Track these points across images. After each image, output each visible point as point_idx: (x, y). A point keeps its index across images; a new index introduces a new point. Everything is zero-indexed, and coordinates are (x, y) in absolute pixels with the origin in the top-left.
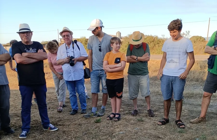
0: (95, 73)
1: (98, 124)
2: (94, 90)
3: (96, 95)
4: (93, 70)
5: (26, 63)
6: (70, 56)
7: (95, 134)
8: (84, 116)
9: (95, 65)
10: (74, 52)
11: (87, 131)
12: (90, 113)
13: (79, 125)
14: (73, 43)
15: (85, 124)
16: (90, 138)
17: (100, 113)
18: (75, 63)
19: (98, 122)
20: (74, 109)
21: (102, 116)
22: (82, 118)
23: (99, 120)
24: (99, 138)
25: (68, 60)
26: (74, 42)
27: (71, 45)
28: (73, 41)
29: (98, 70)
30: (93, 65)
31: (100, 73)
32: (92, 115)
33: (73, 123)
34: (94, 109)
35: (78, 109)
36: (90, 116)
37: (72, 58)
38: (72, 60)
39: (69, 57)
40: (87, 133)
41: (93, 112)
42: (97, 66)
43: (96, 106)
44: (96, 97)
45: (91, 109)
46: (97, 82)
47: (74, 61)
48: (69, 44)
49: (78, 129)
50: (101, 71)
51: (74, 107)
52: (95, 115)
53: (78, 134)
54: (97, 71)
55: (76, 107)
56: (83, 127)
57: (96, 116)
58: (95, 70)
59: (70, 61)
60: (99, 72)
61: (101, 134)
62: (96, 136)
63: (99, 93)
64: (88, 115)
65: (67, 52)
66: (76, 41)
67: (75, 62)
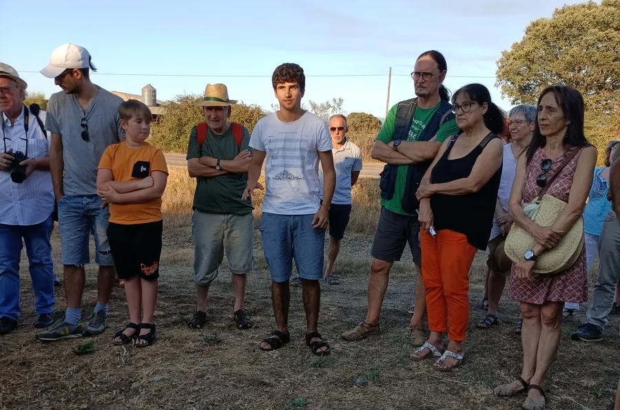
0: (73, 204)
1: (87, 360)
2: (72, 257)
3: (79, 272)
4: (64, 195)
6: (14, 152)
7: (74, 390)
8: (37, 337)
9: (72, 180)
10: (27, 140)
11: (48, 381)
12: (60, 327)
13: (24, 364)
14: (26, 115)
15: (42, 360)
16: (60, 401)
17: (89, 325)
19: (87, 353)
20: (4, 317)
21: (97, 333)
22: (32, 342)
23: (88, 348)
24: (89, 400)
25: (5, 160)
26: (29, 110)
27: (20, 120)
28: (28, 107)
29: (82, 196)
30: (64, 180)
31: (88, 204)
32: (65, 331)
33: (4, 359)
34: (71, 315)
36: (60, 336)
37: (19, 156)
38: (20, 164)
39: (10, 153)
40: (50, 386)
41: (67, 324)
42: (76, 185)
43: (79, 304)
44: (77, 278)
45: (62, 314)
46: (77, 233)
47: (25, 166)
48: (13, 115)
49: (19, 376)
50: (90, 200)
51: (6, 309)
52: (75, 332)
53: (20, 394)
54: (79, 200)
56: (37, 371)
57: (80, 335)
58: (71, 194)
59: (11, 165)
60: (85, 202)
61: (94, 386)
62: (76, 394)
64: (51, 333)
65: (4, 139)
66: (35, 109)
67: (28, 170)
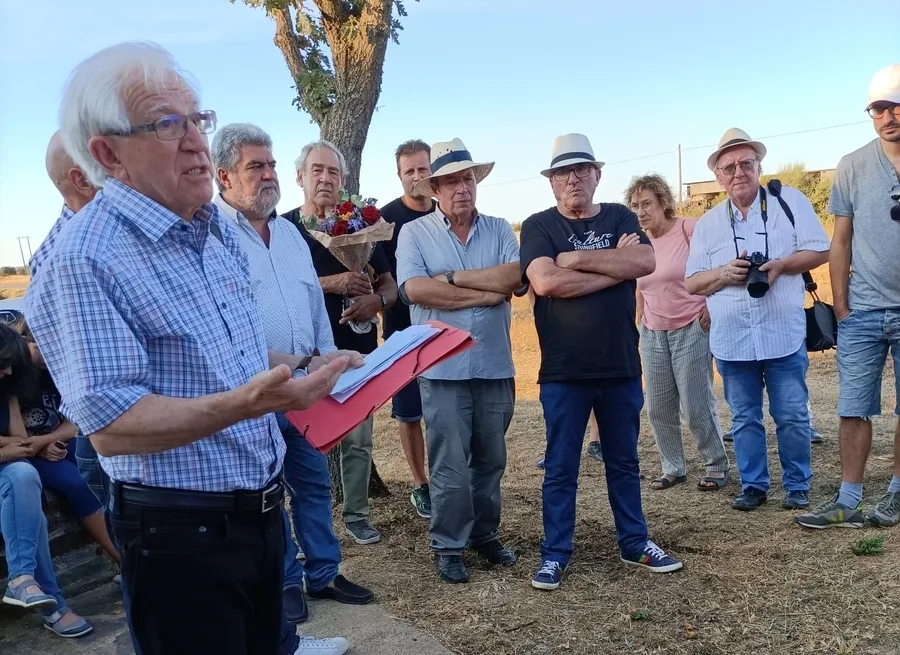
0: (865, 324)
1: (871, 564)
2: (856, 405)
3: (863, 427)
4: (851, 310)
5: (572, 291)
6: (749, 254)
7: (853, 608)
8: (797, 520)
9: (866, 286)
10: (766, 234)
11: (813, 588)
12: (830, 509)
13: (777, 557)
14: (763, 197)
15: (803, 555)
16: (832, 621)
17: (878, 509)
18: (772, 284)
19: (871, 554)
20: (750, 488)
21: (889, 525)
22: (788, 526)
23: (875, 546)
24: (877, 627)
25: (739, 269)
26: (767, 190)
27: (756, 204)
28: (765, 187)
29: (883, 310)
30: (851, 287)
31: (892, 321)
32: (837, 516)
33: (749, 546)
34: (848, 493)
35: (767, 488)
36: (828, 522)
37: (759, 259)
38: (761, 269)
39: (744, 258)
40: (816, 595)
41: (842, 507)
42: (873, 293)
43: (859, 477)
44: (860, 436)
46: (869, 368)
47: (767, 271)
48: (745, 202)
49: (771, 574)
50: (895, 316)
51: (752, 477)
52: (851, 520)
53: (772, 599)
54: (878, 316)
55: (759, 477)
56: (796, 571)
57: (859, 524)
58: (865, 308)
59: (748, 274)
60: (887, 319)
61: (885, 607)
62: (857, 614)
63: (874, 419)
64: (817, 517)
65: (736, 238)
67: (771, 276)
